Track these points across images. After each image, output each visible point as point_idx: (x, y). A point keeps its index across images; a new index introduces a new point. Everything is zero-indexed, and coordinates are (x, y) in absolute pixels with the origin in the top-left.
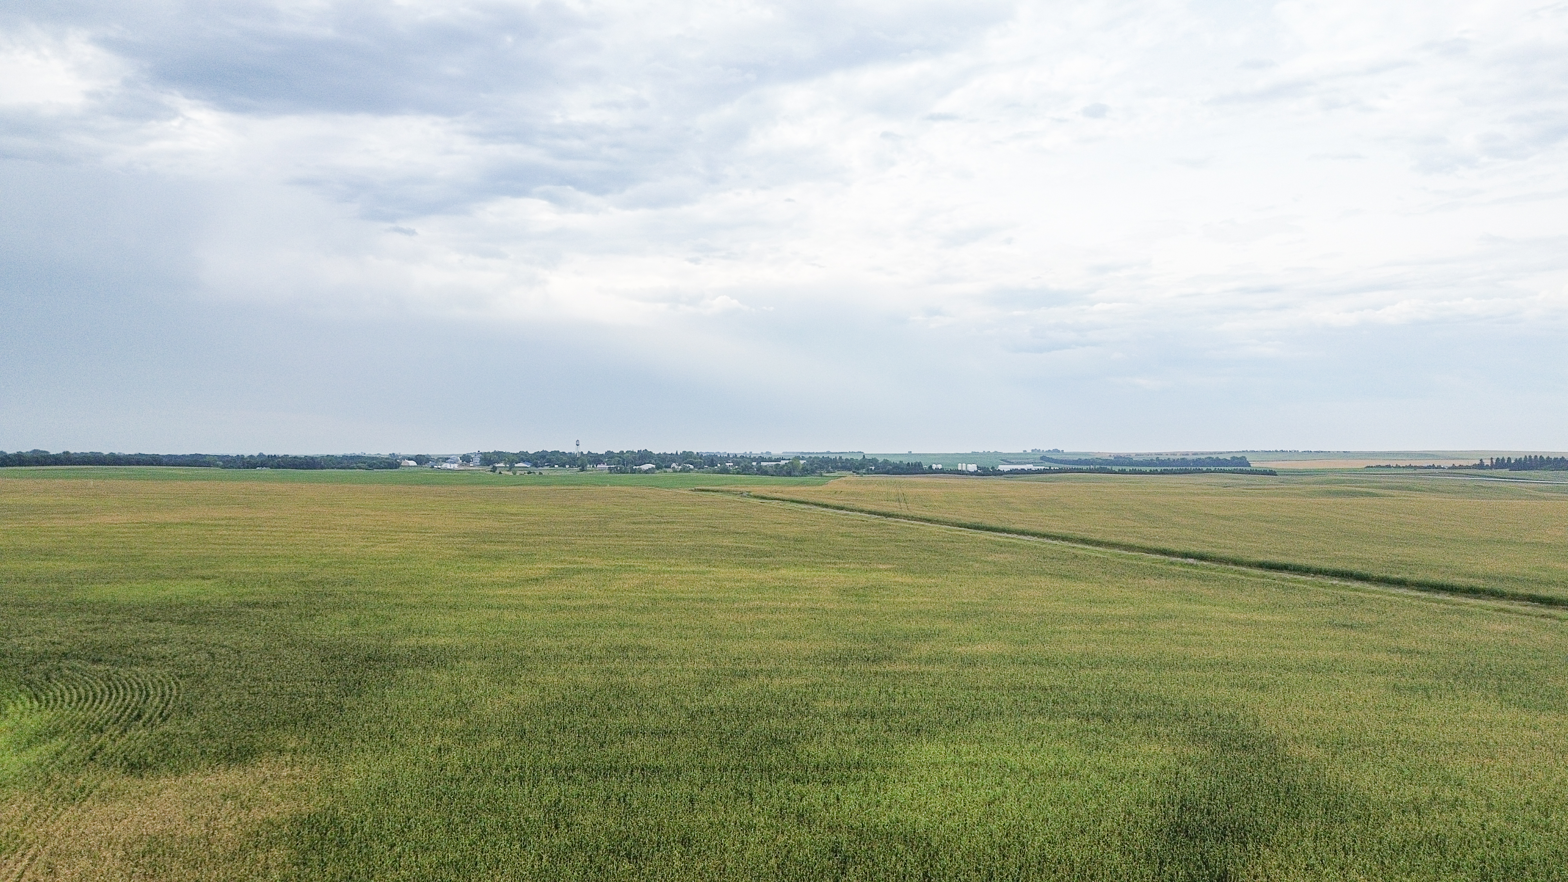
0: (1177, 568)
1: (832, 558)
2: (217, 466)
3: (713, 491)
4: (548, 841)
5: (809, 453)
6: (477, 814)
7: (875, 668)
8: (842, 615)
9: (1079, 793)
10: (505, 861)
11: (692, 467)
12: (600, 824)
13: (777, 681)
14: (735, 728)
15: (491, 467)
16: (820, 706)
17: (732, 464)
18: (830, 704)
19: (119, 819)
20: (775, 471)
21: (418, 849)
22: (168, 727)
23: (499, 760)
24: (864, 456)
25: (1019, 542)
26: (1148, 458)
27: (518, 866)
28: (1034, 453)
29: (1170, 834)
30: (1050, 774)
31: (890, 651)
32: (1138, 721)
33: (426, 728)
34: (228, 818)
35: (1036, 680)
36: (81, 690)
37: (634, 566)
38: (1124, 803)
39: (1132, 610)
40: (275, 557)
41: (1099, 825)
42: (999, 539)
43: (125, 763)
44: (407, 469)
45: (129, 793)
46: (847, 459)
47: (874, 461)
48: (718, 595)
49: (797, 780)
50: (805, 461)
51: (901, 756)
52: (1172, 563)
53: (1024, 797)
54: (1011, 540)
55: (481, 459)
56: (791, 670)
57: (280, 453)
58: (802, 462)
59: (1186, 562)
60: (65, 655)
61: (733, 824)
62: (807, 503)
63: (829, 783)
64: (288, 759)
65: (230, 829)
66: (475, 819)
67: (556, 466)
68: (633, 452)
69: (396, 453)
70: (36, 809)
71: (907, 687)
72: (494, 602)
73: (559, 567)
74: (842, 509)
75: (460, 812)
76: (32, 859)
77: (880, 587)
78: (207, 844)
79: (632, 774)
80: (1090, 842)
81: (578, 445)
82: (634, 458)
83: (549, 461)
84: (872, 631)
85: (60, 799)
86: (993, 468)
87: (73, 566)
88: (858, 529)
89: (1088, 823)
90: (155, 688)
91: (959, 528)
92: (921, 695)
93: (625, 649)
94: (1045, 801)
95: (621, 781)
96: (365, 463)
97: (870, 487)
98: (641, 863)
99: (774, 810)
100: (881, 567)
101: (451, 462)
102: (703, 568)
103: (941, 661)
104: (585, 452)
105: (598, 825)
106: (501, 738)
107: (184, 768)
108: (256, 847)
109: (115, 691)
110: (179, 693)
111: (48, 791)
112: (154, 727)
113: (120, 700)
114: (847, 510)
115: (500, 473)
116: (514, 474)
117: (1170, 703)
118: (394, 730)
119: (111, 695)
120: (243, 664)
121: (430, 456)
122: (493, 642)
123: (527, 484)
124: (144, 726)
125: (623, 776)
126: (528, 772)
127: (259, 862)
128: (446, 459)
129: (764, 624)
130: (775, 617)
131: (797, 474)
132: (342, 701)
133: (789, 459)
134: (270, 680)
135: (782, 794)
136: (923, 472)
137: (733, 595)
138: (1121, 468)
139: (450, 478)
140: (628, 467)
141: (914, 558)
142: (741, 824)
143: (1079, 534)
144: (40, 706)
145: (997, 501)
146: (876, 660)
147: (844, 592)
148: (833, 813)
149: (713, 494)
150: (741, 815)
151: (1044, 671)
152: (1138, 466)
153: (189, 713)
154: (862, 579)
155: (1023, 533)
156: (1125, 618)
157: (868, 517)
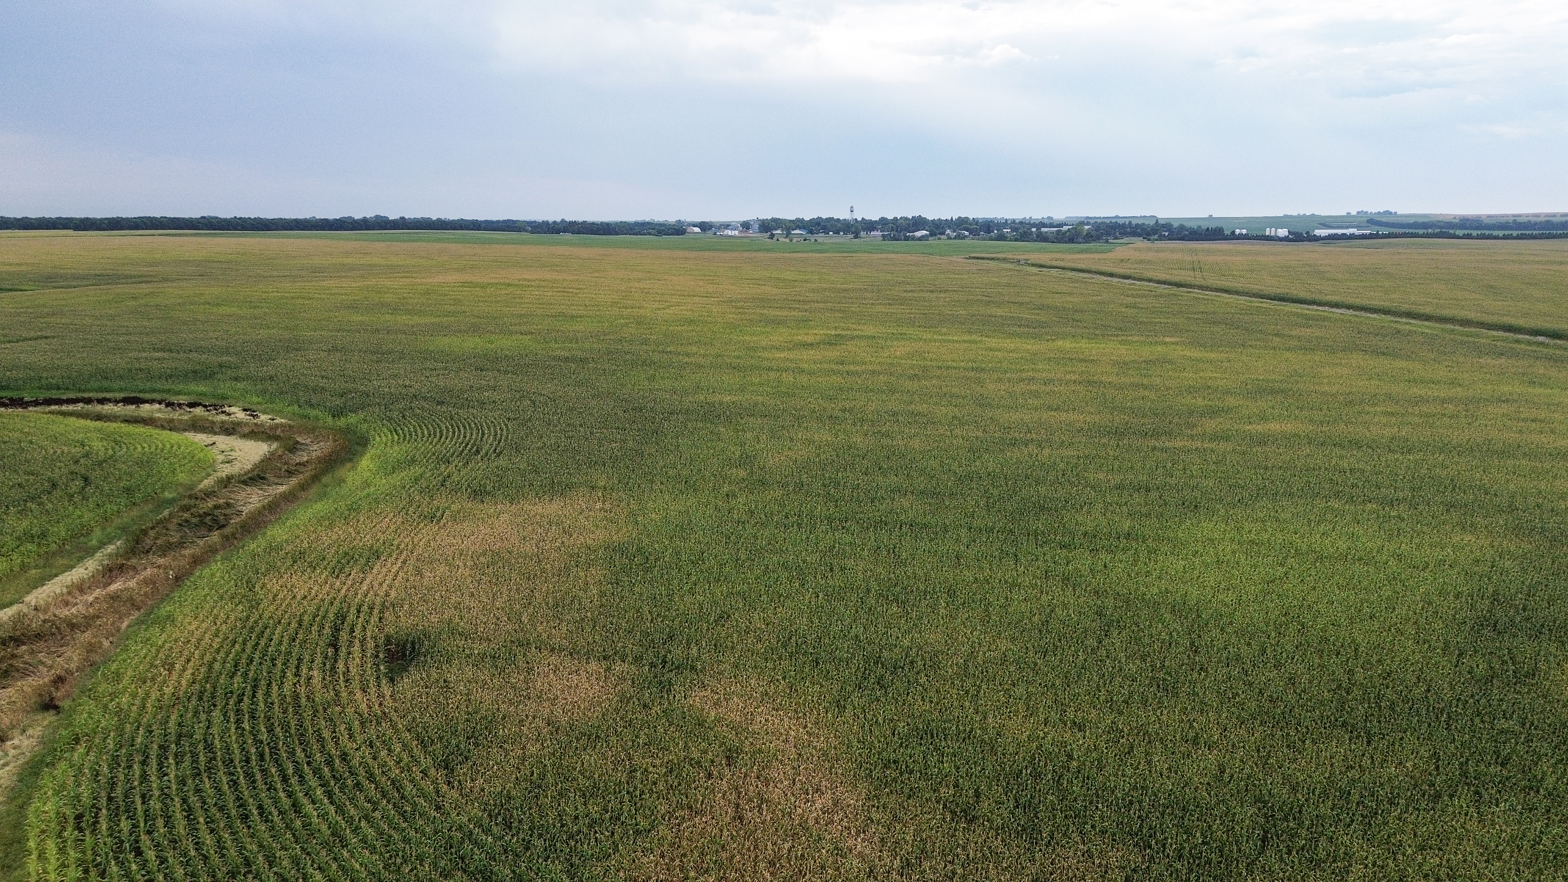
0: (1523, 347)
1: (1113, 330)
2: (526, 231)
3: (988, 259)
4: (824, 582)
5: (1095, 218)
7: (1153, 443)
8: (1121, 389)
9: (1373, 579)
11: (967, 233)
12: (871, 571)
13: (1046, 452)
14: (1004, 493)
15: (769, 233)
16: (1091, 477)
17: (1010, 230)
18: (1101, 476)
19: (467, 535)
20: (1056, 238)
21: (711, 579)
22: (502, 462)
23: (780, 508)
24: (1157, 221)
25: (1331, 315)
26: (1503, 220)
28: (1360, 215)
29: (1474, 627)
30: (1343, 558)
31: (1171, 426)
32: (1452, 510)
34: (554, 541)
35: (1333, 462)
36: (430, 427)
37: (905, 334)
38: (1424, 593)
39: (1460, 392)
40: (580, 316)
41: (1392, 612)
42: (1308, 312)
43: (469, 490)
44: (692, 236)
45: (474, 514)
46: (1137, 224)
47: (1168, 226)
48: (990, 365)
49: (1064, 546)
50: (1090, 227)
51: (1175, 530)
52: (1517, 341)
53: (1308, 578)
54: (1321, 313)
55: (760, 226)
56: (1063, 442)
57: (580, 219)
58: (1087, 227)
59: (1535, 340)
60: (415, 396)
61: (998, 581)
62: (1089, 272)
63: (1097, 550)
64: (600, 494)
65: (555, 550)
66: (759, 557)
67: (831, 233)
68: (906, 218)
69: (682, 219)
70: (403, 523)
71: (1187, 462)
72: (773, 364)
73: (833, 333)
74: (1128, 278)
75: (746, 550)
76: (404, 562)
77: (1163, 361)
78: (538, 561)
79: (901, 529)
80: (1379, 628)
81: (852, 212)
82: (908, 225)
83: (824, 228)
84: (1152, 406)
85: (421, 516)
86: (1308, 233)
87: (416, 320)
88: (1144, 300)
89: (1380, 609)
90: (489, 428)
91: (1260, 300)
92: (1202, 472)
93: (895, 414)
94: (1332, 584)
95: (891, 534)
96: (654, 229)
97: (1162, 255)
99: (1039, 572)
100: (1167, 339)
101: (732, 229)
102: (974, 337)
103: (1227, 439)
104: (859, 219)
107: (516, 497)
108: (577, 566)
109: (457, 429)
110: (508, 434)
112: (490, 461)
113: (462, 436)
114: (1134, 279)
115: (778, 240)
116: (791, 241)
117: (1494, 493)
119: (454, 433)
120: (559, 411)
121: (712, 222)
122: (773, 402)
123: (802, 252)
124: (482, 460)
126: (805, 520)
127: (580, 579)
128: (727, 226)
129: (1036, 395)
130: (1048, 389)
131: (1080, 240)
132: (643, 448)
133: (1073, 225)
134: (581, 426)
135: (1048, 557)
136: (1226, 238)
137: (1005, 365)
138: (1466, 232)
139: (731, 245)
140: (902, 234)
141: (1206, 331)
142: (1006, 582)
143: (1405, 307)
144: (399, 439)
145: (1308, 269)
146: (1156, 434)
147: (1123, 365)
148: (1100, 580)
149: (989, 262)
150: (1006, 573)
151: (1344, 453)
152: (1490, 230)
153: (518, 450)
154: (1146, 352)
155: (1337, 305)
156: (1450, 400)
157: (1156, 287)
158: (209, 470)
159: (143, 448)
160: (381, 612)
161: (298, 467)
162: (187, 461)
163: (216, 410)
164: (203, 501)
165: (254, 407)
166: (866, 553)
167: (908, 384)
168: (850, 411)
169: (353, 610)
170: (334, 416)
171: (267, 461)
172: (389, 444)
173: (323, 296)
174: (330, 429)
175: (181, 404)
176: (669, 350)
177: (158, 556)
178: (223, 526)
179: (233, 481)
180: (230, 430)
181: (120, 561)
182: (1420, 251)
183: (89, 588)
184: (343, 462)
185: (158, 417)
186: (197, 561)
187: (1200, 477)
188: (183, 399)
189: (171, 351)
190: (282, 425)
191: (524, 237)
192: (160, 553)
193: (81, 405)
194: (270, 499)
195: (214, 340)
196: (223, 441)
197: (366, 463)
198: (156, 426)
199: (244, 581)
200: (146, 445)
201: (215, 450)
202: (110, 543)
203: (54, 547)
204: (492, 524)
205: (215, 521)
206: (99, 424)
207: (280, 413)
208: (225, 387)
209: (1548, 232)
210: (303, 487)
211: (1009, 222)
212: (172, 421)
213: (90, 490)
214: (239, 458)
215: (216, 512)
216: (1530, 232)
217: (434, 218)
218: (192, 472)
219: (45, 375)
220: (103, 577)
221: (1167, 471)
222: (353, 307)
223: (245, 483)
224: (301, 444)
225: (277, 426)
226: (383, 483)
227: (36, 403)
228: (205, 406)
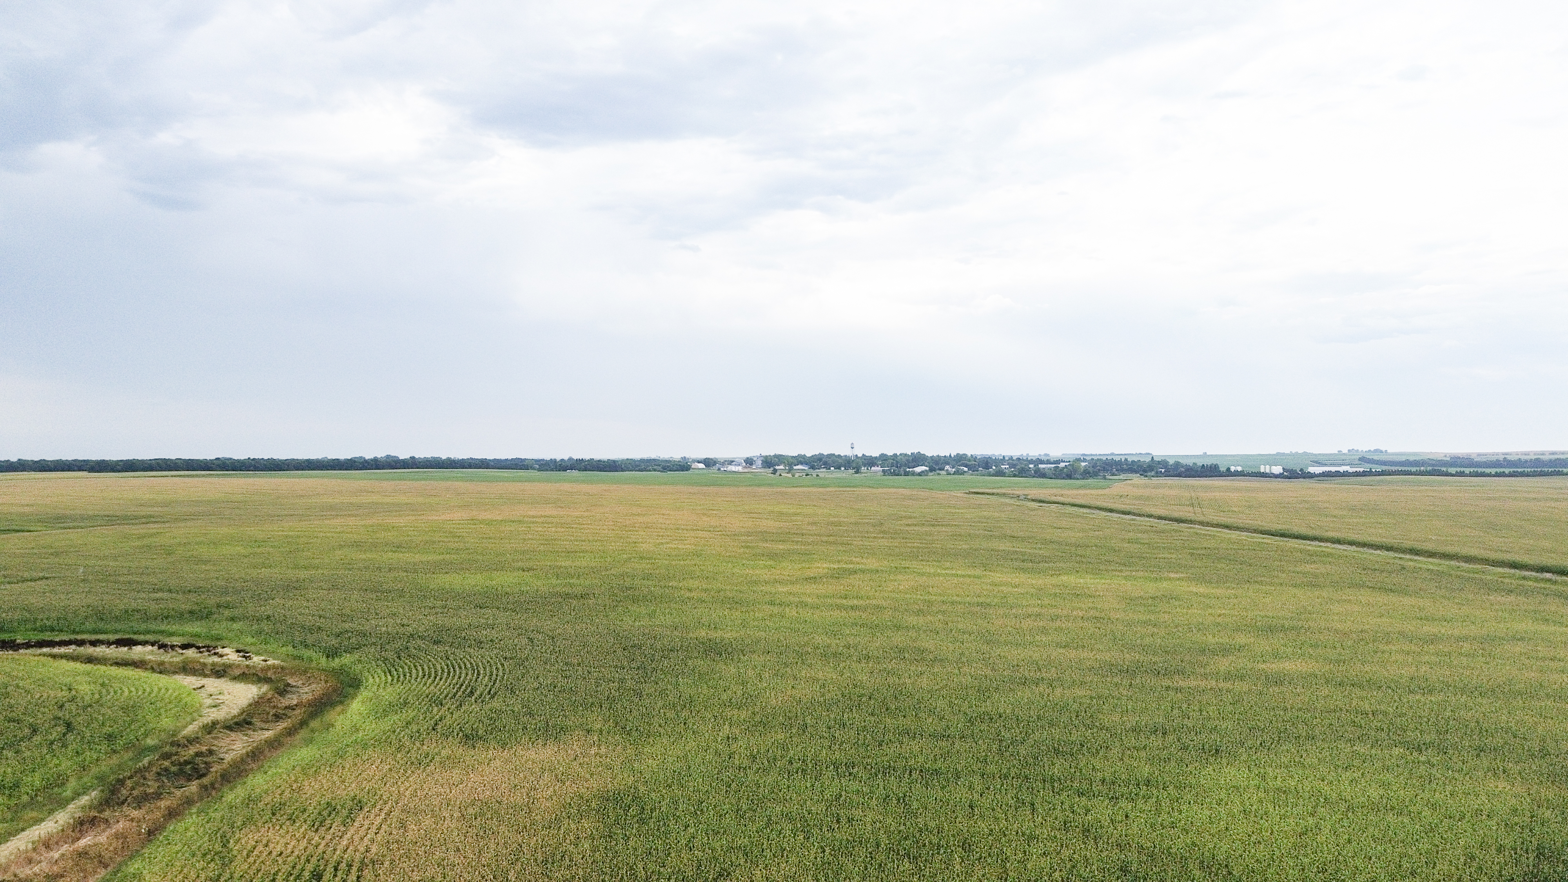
0: (1530, 583)
1: (1117, 565)
2: (534, 469)
3: (988, 494)
4: (830, 835)
5: (1092, 455)
6: (763, 802)
7: (1166, 682)
8: (1129, 625)
9: (1408, 831)
10: (790, 850)
11: (966, 469)
12: (880, 822)
13: (1058, 691)
14: (1016, 736)
15: (772, 469)
16: (1106, 721)
17: (1008, 466)
18: (1116, 718)
19: (456, 783)
20: (1054, 474)
21: (710, 832)
22: (496, 704)
23: (783, 752)
24: (1153, 458)
25: (1333, 551)
26: (1494, 458)
27: (802, 856)
28: (1351, 453)
30: (1375, 808)
31: (1183, 665)
32: (1482, 754)
33: (715, 717)
34: (546, 789)
35: (1354, 704)
36: (426, 668)
37: (908, 568)
39: (1473, 630)
40: (583, 552)
41: (1433, 868)
42: (1311, 548)
43: (461, 734)
44: (697, 472)
45: (464, 761)
46: (1133, 461)
47: (1164, 463)
48: (995, 600)
49: (1082, 793)
50: (1087, 463)
51: (1197, 776)
52: (1524, 578)
53: (1341, 830)
54: (1324, 549)
55: (763, 462)
56: (1074, 681)
57: (587, 457)
58: (1083, 464)
59: (1542, 577)
60: (412, 635)
61: (1014, 833)
62: (1089, 507)
63: (1117, 798)
64: (596, 738)
65: (547, 799)
66: (761, 807)
67: (832, 468)
68: (906, 455)
69: (687, 456)
70: (390, 770)
71: (1203, 703)
72: (776, 598)
73: (836, 566)
74: (1129, 513)
75: (748, 799)
76: (388, 814)
77: (1169, 598)
78: (528, 811)
79: (910, 775)
81: (852, 448)
82: (908, 460)
83: (825, 463)
84: (1163, 643)
85: (409, 763)
86: (1301, 470)
87: (418, 558)
88: (1145, 535)
89: (1420, 865)
90: (485, 668)
91: (1262, 536)
93: (901, 651)
95: (901, 781)
96: (659, 465)
97: (1161, 491)
98: (922, 865)
99: (1057, 823)
100: (1172, 575)
101: (735, 465)
102: (978, 572)
103: (1242, 678)
104: (860, 455)
105: (878, 823)
106: (784, 730)
107: (509, 741)
108: (569, 817)
109: (452, 669)
110: (504, 674)
111: (399, 755)
112: (484, 703)
113: (456, 677)
114: (1134, 514)
115: (780, 475)
116: (793, 476)
117: (1522, 736)
118: (687, 718)
119: (449, 672)
120: (557, 649)
121: (717, 459)
122: (776, 637)
123: (805, 486)
124: (476, 702)
125: (902, 776)
126: (810, 766)
127: (571, 832)
128: (731, 462)
129: (1044, 631)
130: (1055, 625)
131: (1078, 476)
132: (641, 688)
133: (1069, 462)
134: (579, 665)
135: (1066, 806)
136: (1221, 475)
137: (1011, 600)
138: (1458, 470)
139: (735, 480)
140: (902, 469)
141: (1211, 566)
142: (1023, 835)
143: (1408, 544)
144: (392, 680)
145: (1307, 506)
146: (1167, 673)
147: (1131, 601)
148: (1122, 830)
149: (988, 497)
150: (1023, 824)
151: (1364, 694)
152: (1481, 467)
153: (513, 692)
154: (1151, 588)
155: (1338, 541)
156: (1466, 638)
157: (1156, 523)
158: (195, 715)
159: (130, 692)
160: (360, 870)
161: (287, 712)
162: (173, 706)
163: (210, 652)
164: (186, 749)
165: (247, 649)
166: (874, 802)
167: (912, 620)
168: (856, 647)
169: (330, 869)
170: (328, 657)
171: (257, 704)
172: (382, 685)
173: (328, 535)
174: (323, 670)
175: (174, 646)
176: (670, 584)
177: (132, 808)
178: (204, 775)
179: (218, 726)
180: (220, 672)
181: (95, 813)
182: (1415, 488)
183: (57, 843)
184: (332, 704)
185: (149, 659)
186: (172, 814)
187: (1218, 719)
188: (176, 641)
189: (170, 591)
190: (274, 667)
191: (531, 474)
192: (134, 805)
193: (73, 647)
194: (255, 745)
195: (215, 580)
196: (212, 684)
197: (357, 706)
198: (146, 669)
199: (218, 835)
200: (133, 689)
201: (203, 693)
202: (84, 793)
203: (25, 798)
204: (483, 770)
205: (195, 769)
206: (89, 667)
207: (272, 654)
208: (219, 628)
209: (1539, 470)
210: (290, 732)
211: (1007, 458)
212: (162, 663)
213: (70, 737)
214: (226, 702)
215: (198, 760)
216: (1522, 470)
217: (444, 458)
218: (177, 717)
219: (40, 617)
220: (73, 831)
221: (1183, 712)
222: (357, 545)
223: (230, 728)
224: (292, 687)
225: (269, 668)
226: (372, 728)
227: (28, 645)
228: (198, 648)
